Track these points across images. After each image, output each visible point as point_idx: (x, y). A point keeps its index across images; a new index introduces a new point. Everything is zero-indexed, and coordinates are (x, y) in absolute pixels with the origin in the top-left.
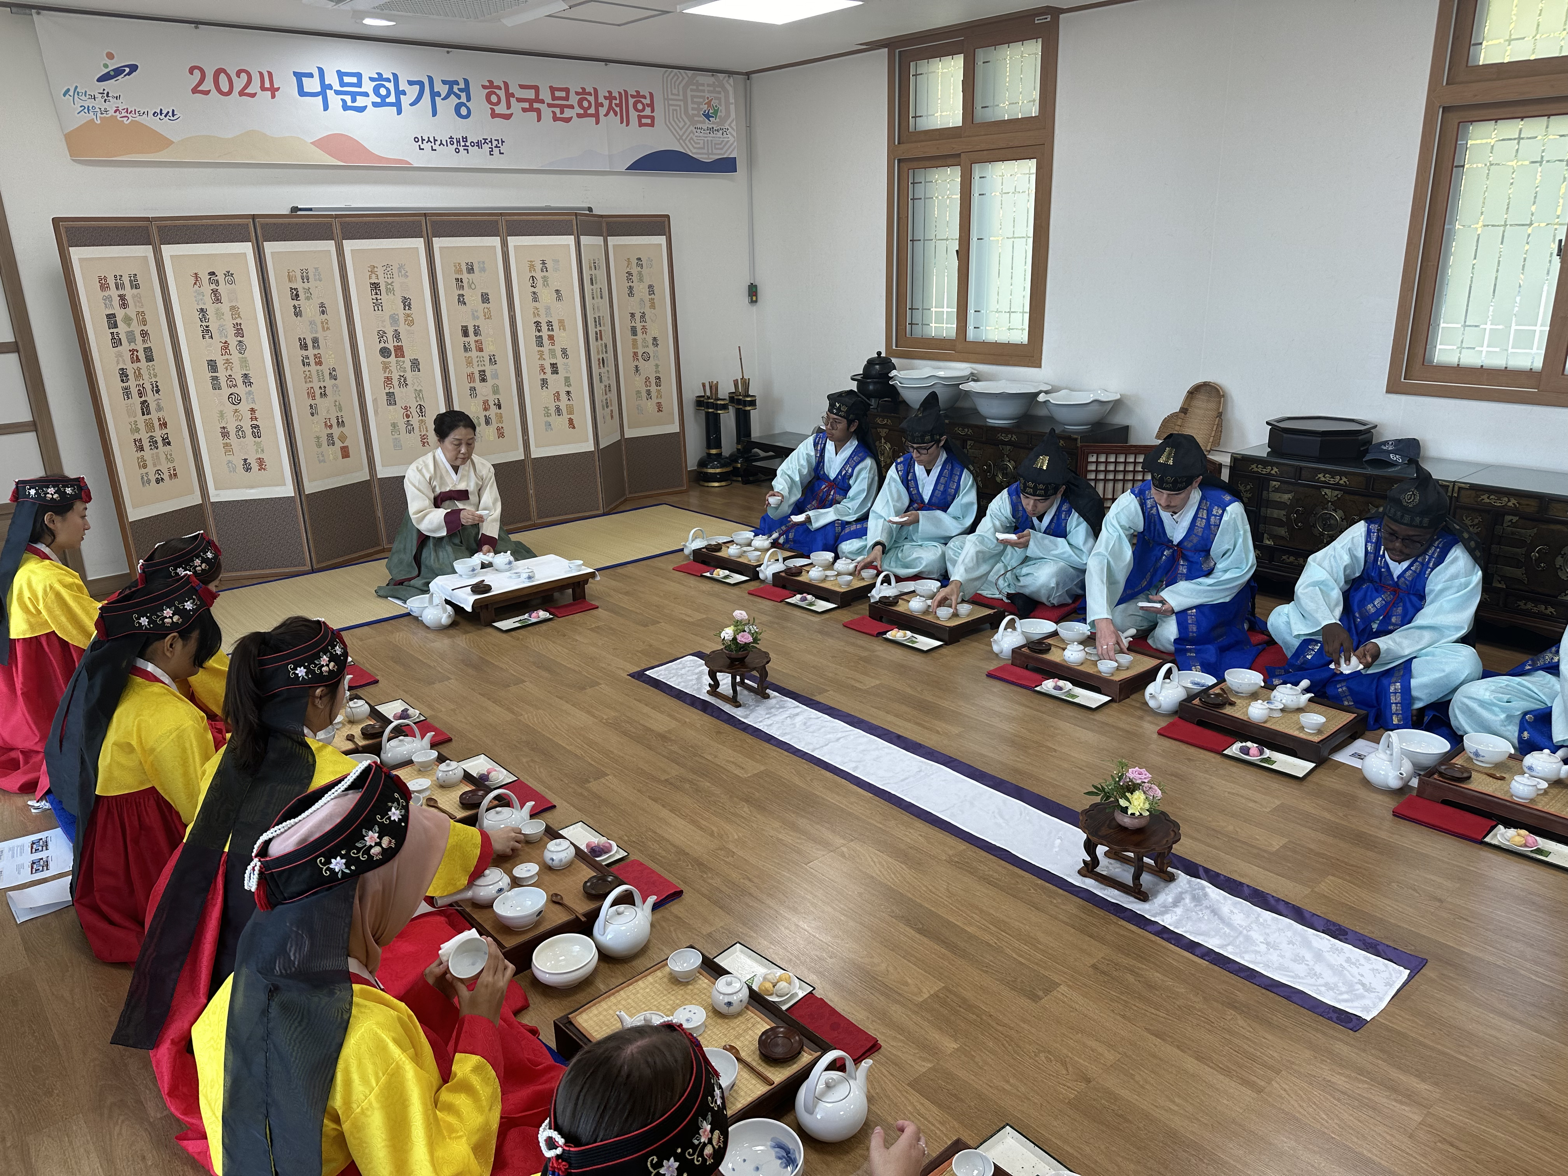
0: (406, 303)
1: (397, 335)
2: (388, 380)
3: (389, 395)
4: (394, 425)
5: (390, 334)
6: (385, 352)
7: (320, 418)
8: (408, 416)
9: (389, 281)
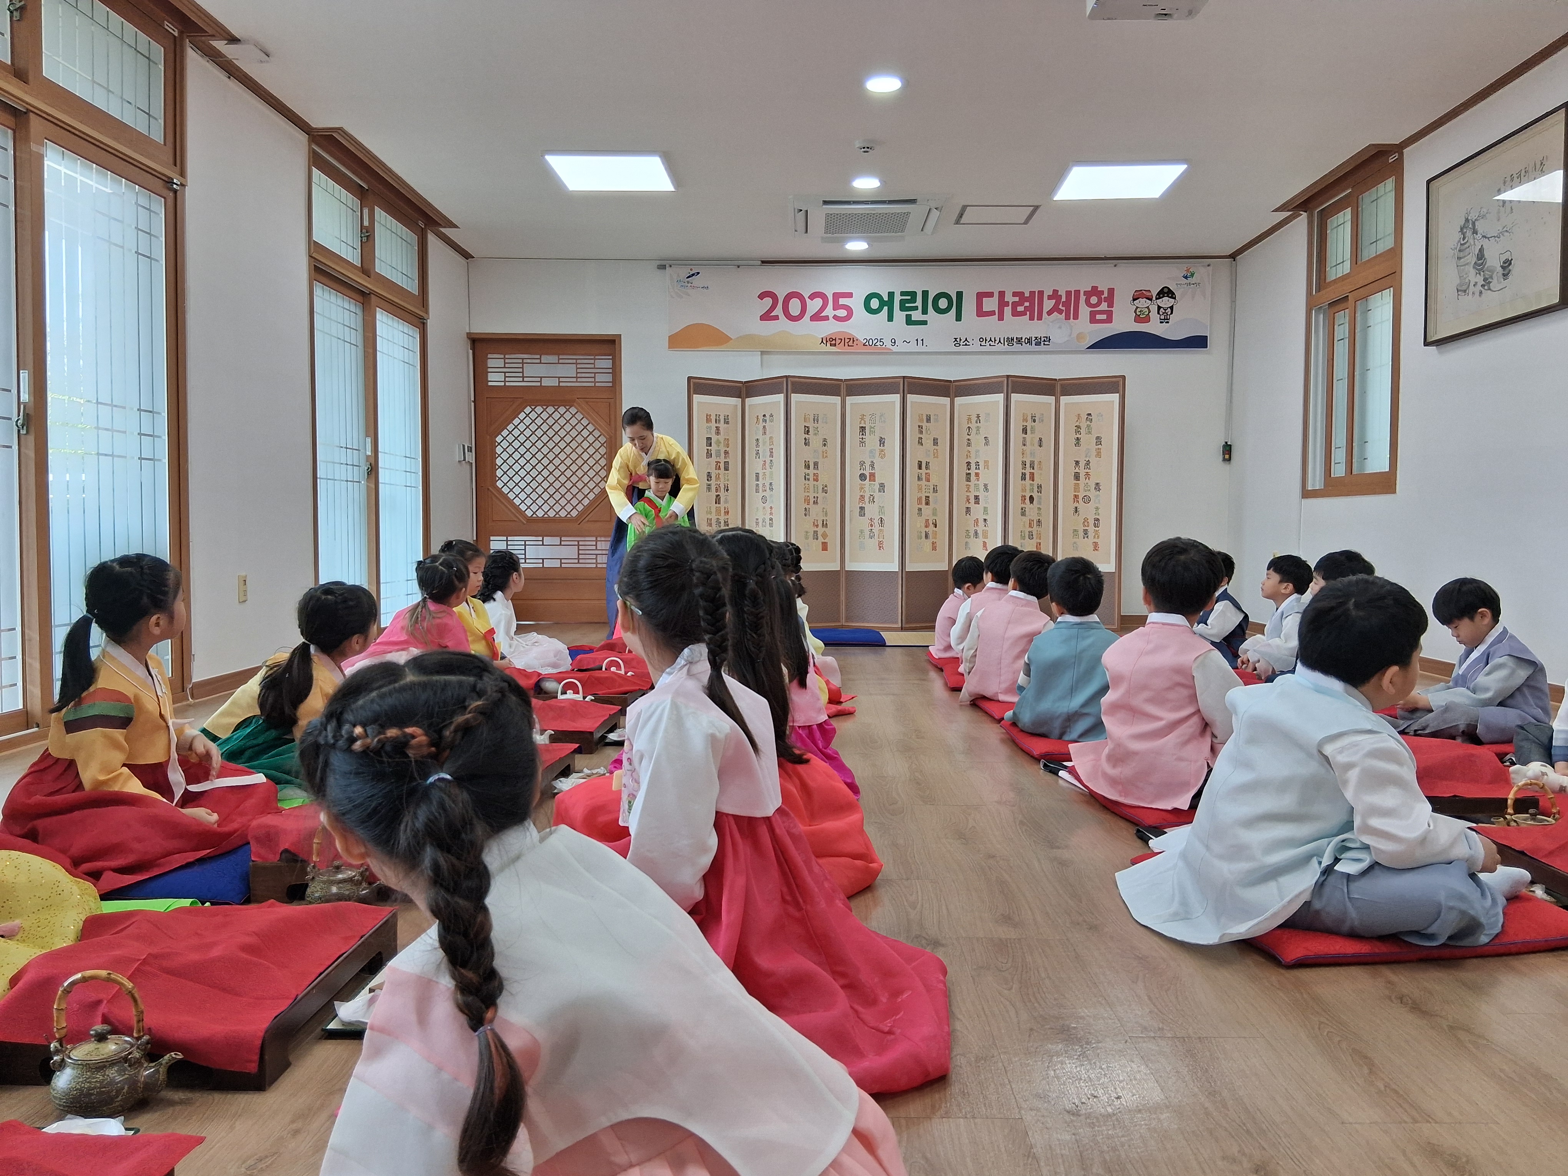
0: (882, 441)
1: (872, 466)
2: (862, 497)
3: (862, 508)
4: (862, 531)
5: (867, 465)
6: (862, 477)
7: (810, 519)
8: (872, 526)
9: (873, 425)
